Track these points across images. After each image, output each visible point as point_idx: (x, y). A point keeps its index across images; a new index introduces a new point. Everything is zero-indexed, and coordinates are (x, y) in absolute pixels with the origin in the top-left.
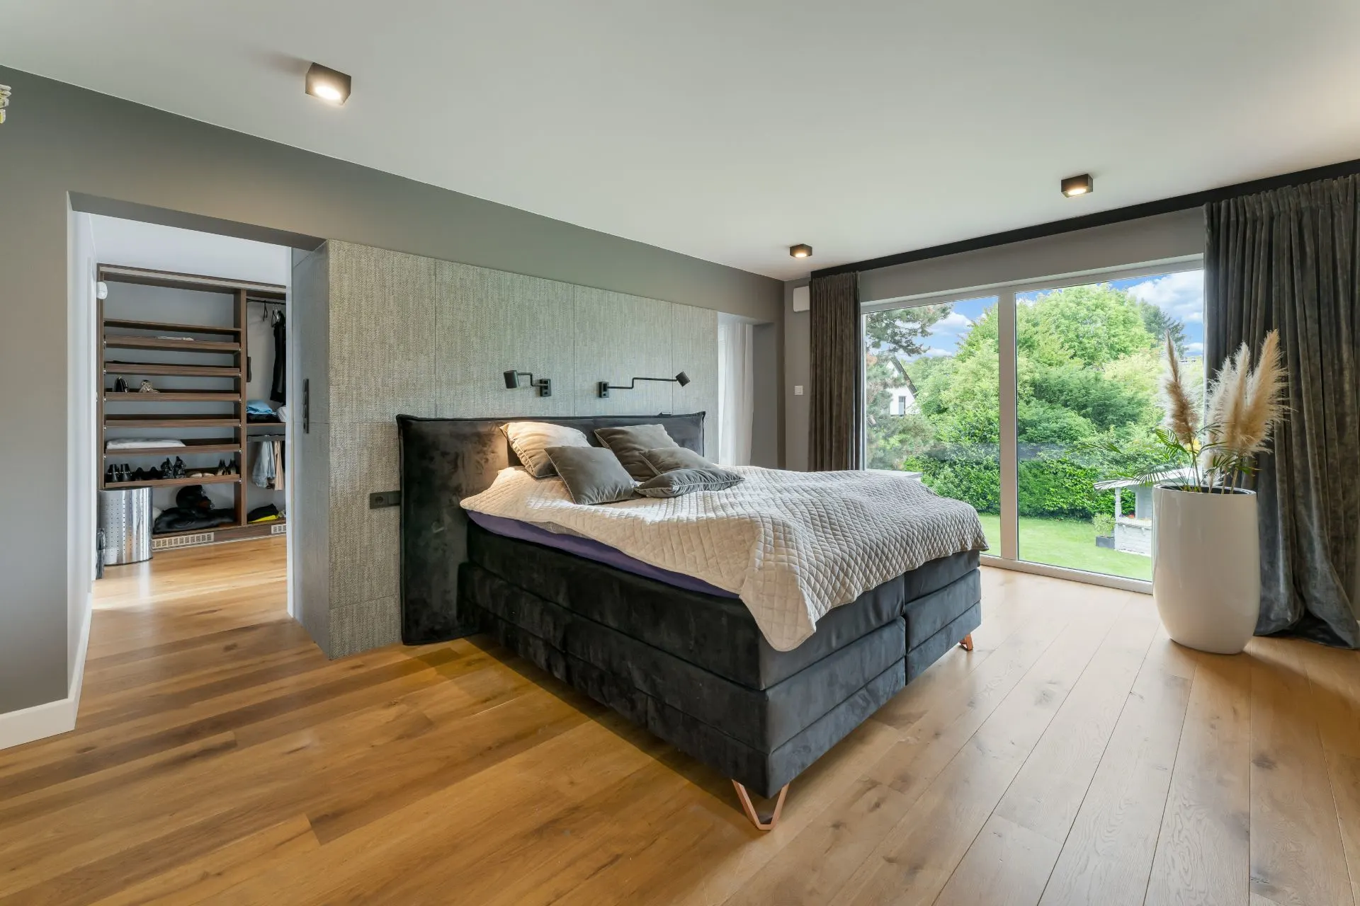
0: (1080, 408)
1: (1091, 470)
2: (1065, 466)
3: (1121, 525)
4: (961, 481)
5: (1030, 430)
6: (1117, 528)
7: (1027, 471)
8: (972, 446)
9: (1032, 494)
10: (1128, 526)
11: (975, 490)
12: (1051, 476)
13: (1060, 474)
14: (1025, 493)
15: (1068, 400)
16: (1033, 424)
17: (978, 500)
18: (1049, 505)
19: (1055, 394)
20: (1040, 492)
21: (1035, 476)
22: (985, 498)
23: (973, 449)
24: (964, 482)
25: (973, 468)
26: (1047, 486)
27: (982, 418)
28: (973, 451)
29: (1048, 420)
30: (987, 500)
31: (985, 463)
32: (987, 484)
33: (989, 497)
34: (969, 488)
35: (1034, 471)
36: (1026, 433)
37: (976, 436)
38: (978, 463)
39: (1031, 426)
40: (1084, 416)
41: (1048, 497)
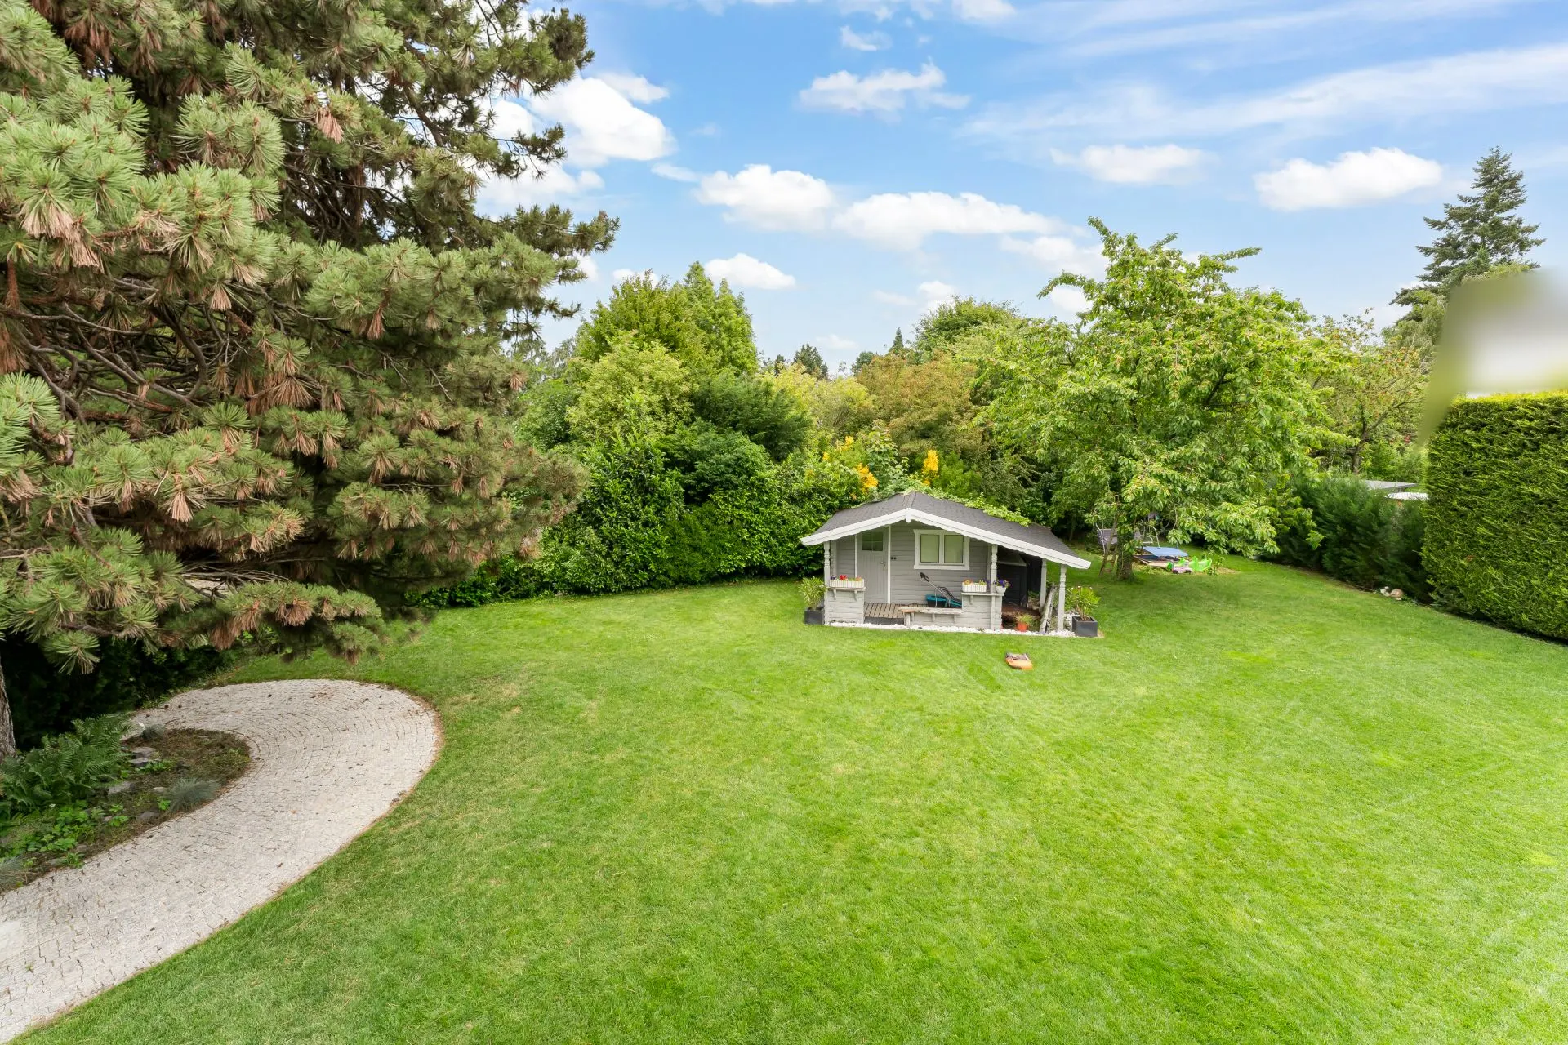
0: (751, 432)
1: (769, 514)
2: (741, 512)
3: (831, 590)
4: (611, 548)
5: (700, 465)
6: (827, 596)
7: (697, 524)
8: (624, 493)
9: (705, 554)
10: (839, 590)
11: (632, 559)
12: (726, 527)
13: (736, 523)
14: (696, 554)
15: (738, 421)
16: (701, 456)
17: (636, 571)
18: (725, 566)
19: (719, 412)
20: (714, 551)
21: (707, 529)
22: (645, 567)
23: (626, 497)
24: (616, 549)
25: (626, 526)
26: (721, 541)
27: (638, 449)
28: (626, 501)
29: (718, 449)
30: (650, 571)
31: (644, 516)
32: (647, 548)
33: (652, 567)
34: (624, 557)
35: (706, 522)
36: (695, 470)
37: (630, 478)
38: (633, 519)
39: (700, 459)
40: (757, 442)
41: (723, 555)
